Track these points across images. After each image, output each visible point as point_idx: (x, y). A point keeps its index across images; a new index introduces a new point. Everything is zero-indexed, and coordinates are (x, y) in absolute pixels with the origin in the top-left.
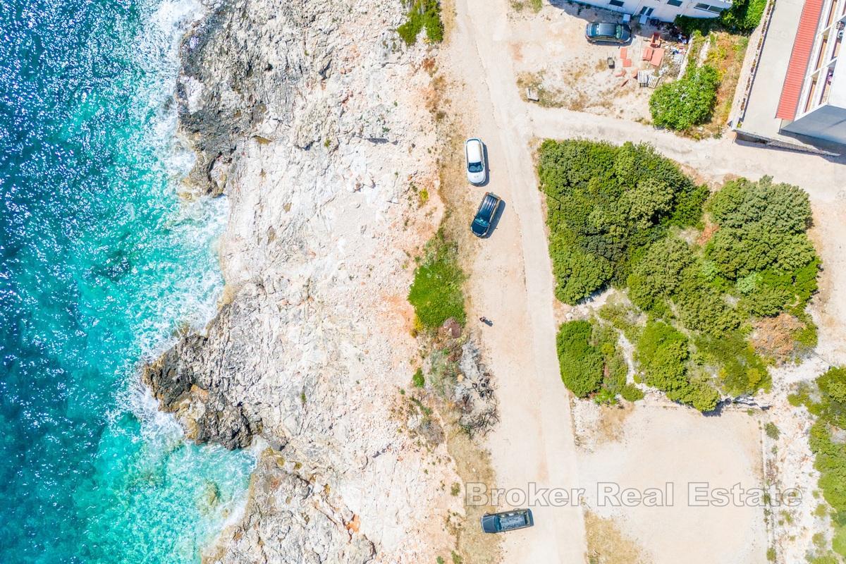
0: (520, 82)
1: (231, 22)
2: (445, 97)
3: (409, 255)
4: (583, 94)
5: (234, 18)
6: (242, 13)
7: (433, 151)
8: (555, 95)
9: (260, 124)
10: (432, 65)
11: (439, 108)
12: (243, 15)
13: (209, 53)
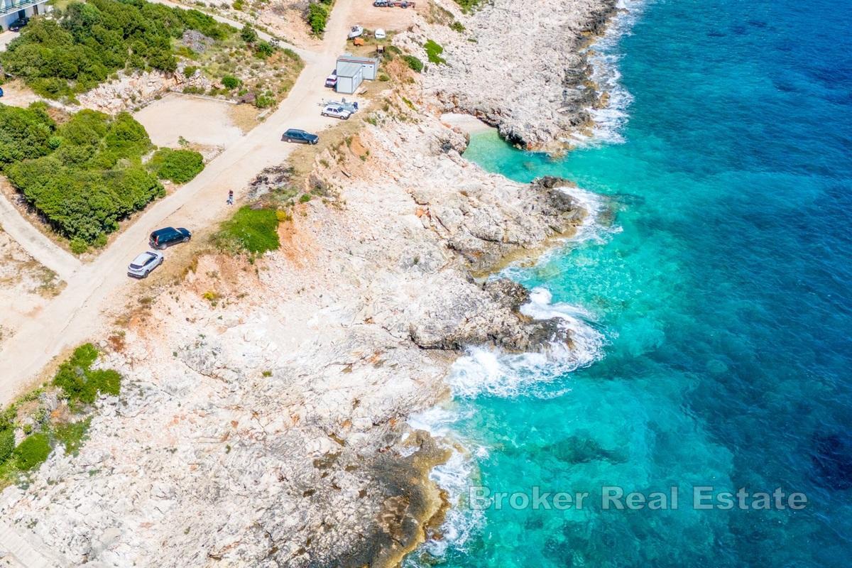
0: (55, 295)
1: (296, 555)
2: (128, 311)
3: (257, 271)
4: (17, 269)
5: (289, 555)
6: (275, 554)
7: (174, 296)
8: (39, 276)
9: (331, 452)
10: (115, 340)
11: (140, 306)
12: (275, 550)
13: (346, 537)
